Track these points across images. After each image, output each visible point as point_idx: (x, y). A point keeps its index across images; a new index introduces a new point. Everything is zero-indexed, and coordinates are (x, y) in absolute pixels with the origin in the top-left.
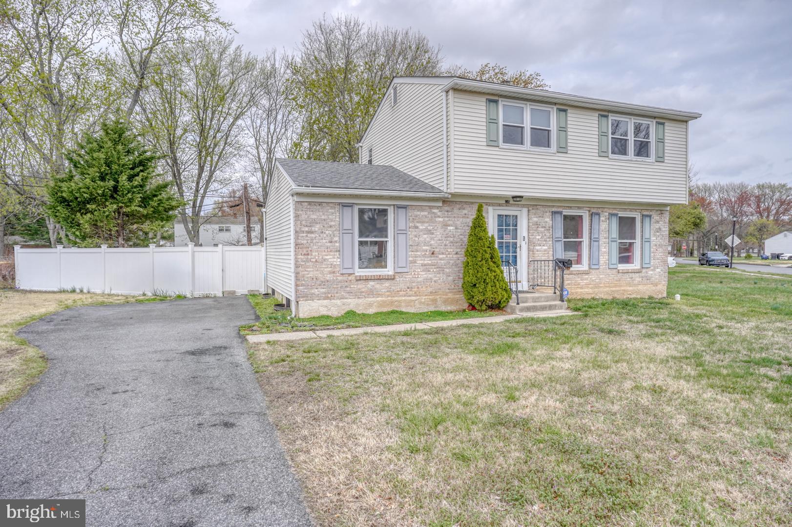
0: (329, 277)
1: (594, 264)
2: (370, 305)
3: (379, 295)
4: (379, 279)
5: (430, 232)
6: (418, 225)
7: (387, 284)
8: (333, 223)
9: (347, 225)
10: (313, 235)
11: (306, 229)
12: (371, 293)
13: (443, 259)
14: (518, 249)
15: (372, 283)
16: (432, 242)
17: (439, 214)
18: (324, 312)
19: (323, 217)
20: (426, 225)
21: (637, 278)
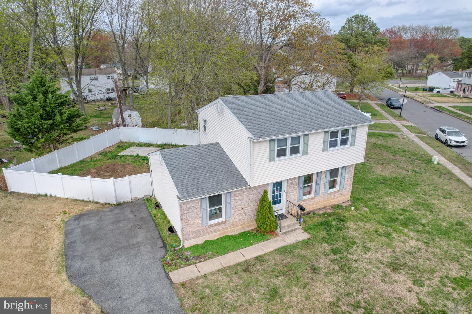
0: (197, 229)
1: (317, 193)
2: (215, 236)
3: (219, 231)
4: (219, 224)
5: (241, 200)
6: (236, 198)
7: (222, 226)
8: (197, 207)
9: (204, 206)
10: (189, 214)
11: (186, 212)
12: (216, 231)
13: (247, 210)
14: (282, 196)
15: (216, 227)
16: (243, 204)
17: (246, 191)
18: (196, 243)
19: (193, 205)
20: (240, 197)
21: (337, 195)
